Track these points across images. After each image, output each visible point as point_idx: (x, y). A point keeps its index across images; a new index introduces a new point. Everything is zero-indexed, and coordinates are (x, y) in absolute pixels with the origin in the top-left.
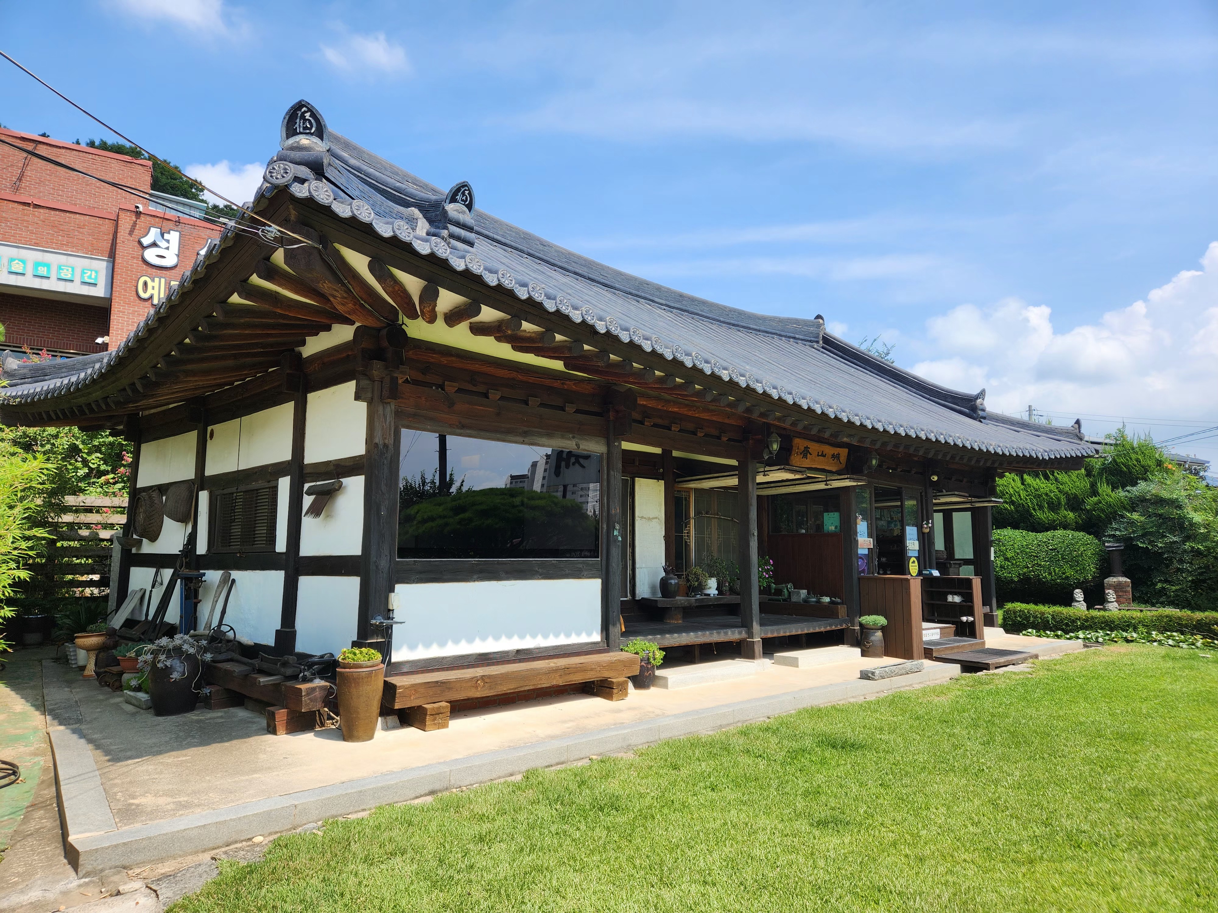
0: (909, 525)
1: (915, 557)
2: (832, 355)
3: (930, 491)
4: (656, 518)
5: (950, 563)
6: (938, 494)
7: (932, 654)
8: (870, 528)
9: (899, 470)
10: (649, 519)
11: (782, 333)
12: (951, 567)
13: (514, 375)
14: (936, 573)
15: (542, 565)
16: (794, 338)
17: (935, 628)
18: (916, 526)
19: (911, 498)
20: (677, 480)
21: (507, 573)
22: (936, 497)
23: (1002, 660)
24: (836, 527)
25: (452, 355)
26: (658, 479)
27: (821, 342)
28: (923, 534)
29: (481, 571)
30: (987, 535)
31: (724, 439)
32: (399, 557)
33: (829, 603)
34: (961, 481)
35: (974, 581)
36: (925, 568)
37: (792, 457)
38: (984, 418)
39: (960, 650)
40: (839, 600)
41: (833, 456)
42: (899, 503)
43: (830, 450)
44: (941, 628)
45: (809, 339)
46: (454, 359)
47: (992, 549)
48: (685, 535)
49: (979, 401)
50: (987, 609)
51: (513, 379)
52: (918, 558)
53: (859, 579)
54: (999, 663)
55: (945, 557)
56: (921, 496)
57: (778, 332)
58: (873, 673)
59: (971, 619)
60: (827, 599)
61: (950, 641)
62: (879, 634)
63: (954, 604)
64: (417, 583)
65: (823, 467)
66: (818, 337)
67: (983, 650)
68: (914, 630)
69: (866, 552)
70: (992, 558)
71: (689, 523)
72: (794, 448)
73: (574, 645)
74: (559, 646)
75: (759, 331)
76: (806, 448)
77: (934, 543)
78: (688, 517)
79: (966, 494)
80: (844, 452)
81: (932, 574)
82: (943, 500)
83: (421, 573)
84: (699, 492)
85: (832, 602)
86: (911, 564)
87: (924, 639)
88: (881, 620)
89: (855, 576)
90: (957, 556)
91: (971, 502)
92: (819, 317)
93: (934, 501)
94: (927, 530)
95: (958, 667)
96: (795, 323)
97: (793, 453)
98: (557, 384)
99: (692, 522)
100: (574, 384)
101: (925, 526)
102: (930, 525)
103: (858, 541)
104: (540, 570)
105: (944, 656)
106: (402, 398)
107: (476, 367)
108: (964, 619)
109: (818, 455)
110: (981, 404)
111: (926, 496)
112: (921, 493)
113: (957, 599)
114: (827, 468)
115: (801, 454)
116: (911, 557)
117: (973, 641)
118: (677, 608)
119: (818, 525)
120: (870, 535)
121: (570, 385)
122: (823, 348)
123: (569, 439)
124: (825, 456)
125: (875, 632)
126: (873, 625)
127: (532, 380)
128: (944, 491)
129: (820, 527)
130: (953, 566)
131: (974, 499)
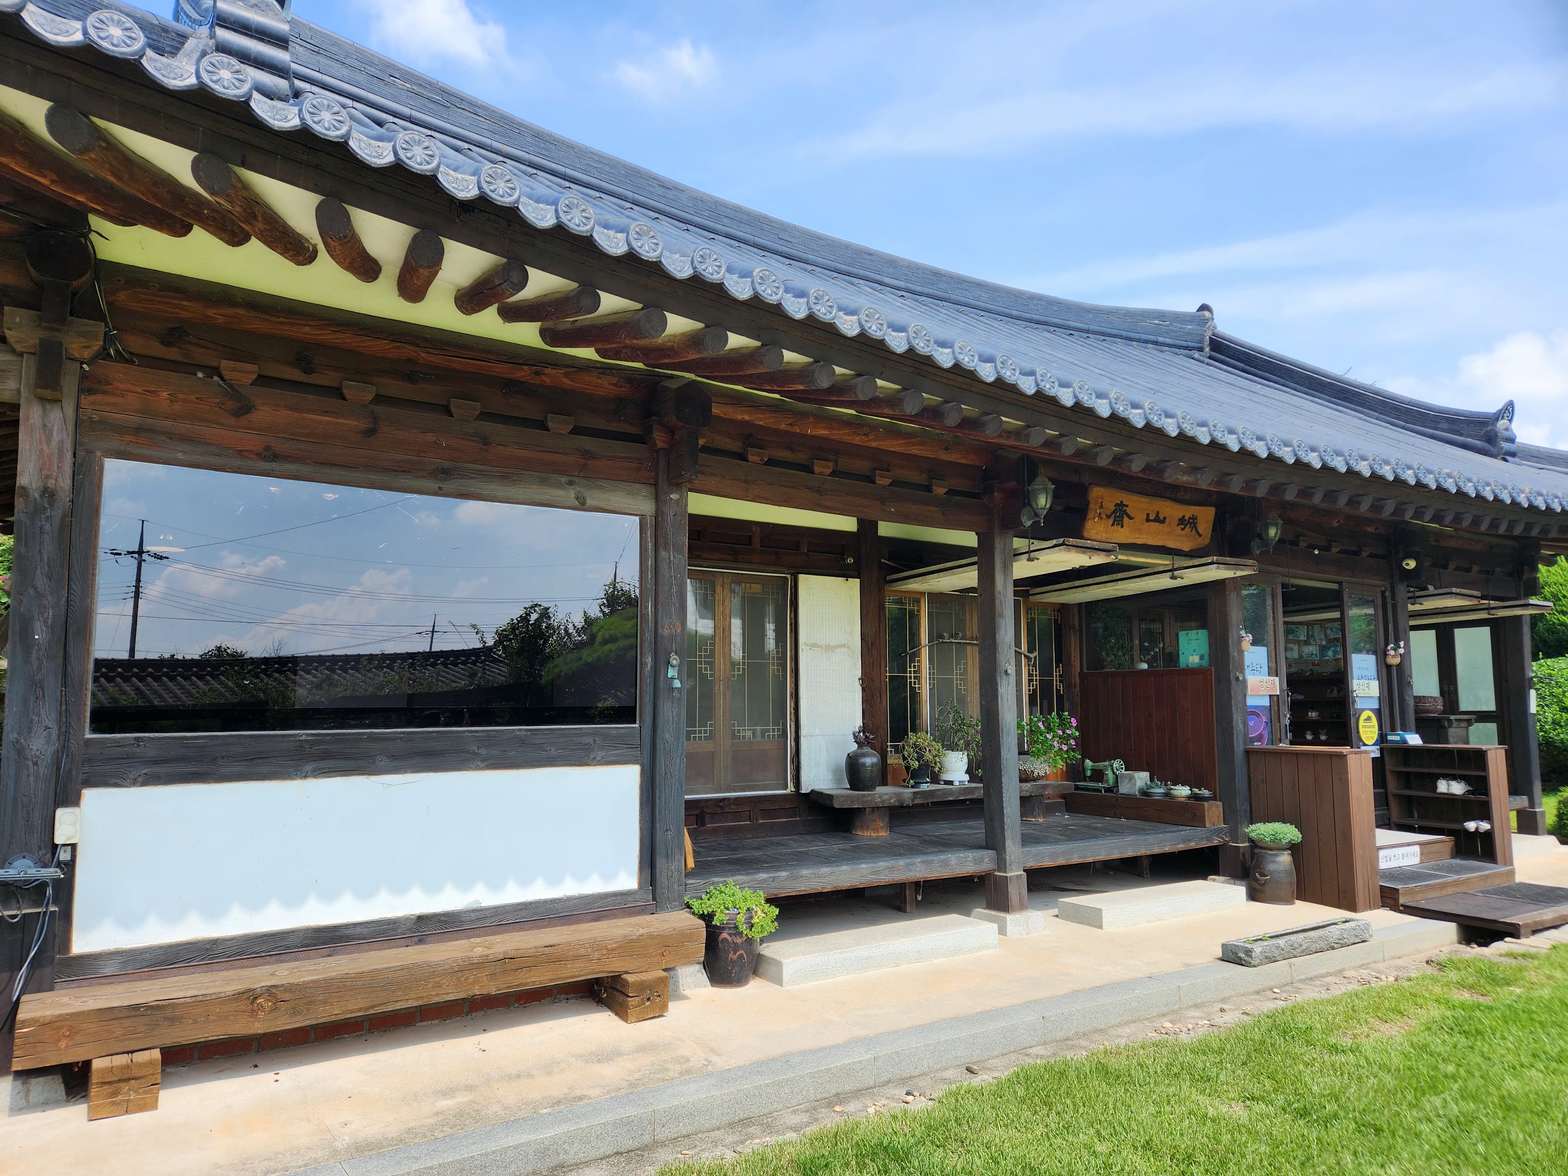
0: (1359, 651)
1: (1372, 710)
2: (1225, 367)
3: (1402, 590)
4: (844, 646)
5: (1449, 720)
6: (1418, 594)
7: (1396, 900)
8: (1274, 658)
9: (1334, 550)
10: (829, 648)
11: (1132, 335)
12: (1450, 725)
13: (409, 351)
14: (1414, 740)
15: (489, 741)
16: (1156, 343)
17: (1409, 844)
18: (1375, 653)
19: (1363, 602)
20: (888, 578)
21: (394, 757)
22: (1414, 599)
23: (1548, 914)
24: (1202, 657)
25: (234, 304)
26: (847, 576)
27: (1207, 349)
28: (1389, 667)
29: (325, 756)
30: (1521, 668)
31: (940, 490)
32: (94, 730)
33: (1189, 798)
34: (1469, 570)
35: (1491, 756)
36: (1393, 729)
37: (1089, 524)
38: (1513, 455)
39: (1461, 889)
40: (1206, 793)
41: (1182, 521)
42: (1337, 615)
43: (1172, 510)
44: (1421, 844)
45: (1185, 344)
46: (240, 311)
47: (1533, 693)
48: (910, 675)
49: (1501, 424)
50: (1522, 801)
51: (410, 360)
52: (1378, 713)
53: (1248, 753)
54: (1541, 922)
55: (1440, 707)
56: (1384, 598)
57: (1124, 333)
58: (1248, 952)
59: (1485, 826)
60: (1182, 791)
61: (1441, 869)
62: (1285, 859)
63: (1450, 799)
64: (144, 784)
65: (1160, 543)
66: (1201, 341)
67: (1510, 888)
68: (1359, 852)
69: (1266, 702)
70: (1533, 708)
71: (915, 655)
72: (1092, 506)
73: (569, 899)
74: (531, 903)
75: (1087, 331)
76: (1120, 506)
77: (1409, 684)
78: (915, 642)
79: (1476, 593)
80: (1206, 516)
81: (1405, 742)
82: (1429, 604)
83: (156, 762)
84: (936, 598)
85: (1194, 797)
86: (1361, 723)
87: (1383, 865)
88: (1289, 832)
89: (1239, 747)
90: (1464, 706)
91: (1488, 609)
92: (1204, 308)
93: (1411, 607)
94: (1397, 660)
95: (1450, 929)
96: (1156, 318)
97: (1090, 515)
98: (522, 374)
99: (925, 653)
100: (566, 375)
101: (1392, 652)
102: (1402, 651)
103: (1245, 681)
104: (483, 752)
105: (1423, 904)
106: (104, 392)
107: (307, 332)
108: (1471, 826)
109: (1148, 520)
110: (1507, 429)
111: (1393, 597)
112: (1383, 593)
113: (1457, 788)
114: (1171, 544)
115: (1108, 517)
116: (1363, 710)
117: (1490, 869)
118: (874, 809)
119: (1170, 654)
120: (1273, 671)
121: (552, 377)
122: (1210, 358)
123: (559, 486)
124: (1163, 521)
125: (1277, 855)
126: (1272, 841)
127: (458, 364)
128: (1431, 588)
129: (1172, 657)
130: (1455, 724)
131: (1493, 603)
